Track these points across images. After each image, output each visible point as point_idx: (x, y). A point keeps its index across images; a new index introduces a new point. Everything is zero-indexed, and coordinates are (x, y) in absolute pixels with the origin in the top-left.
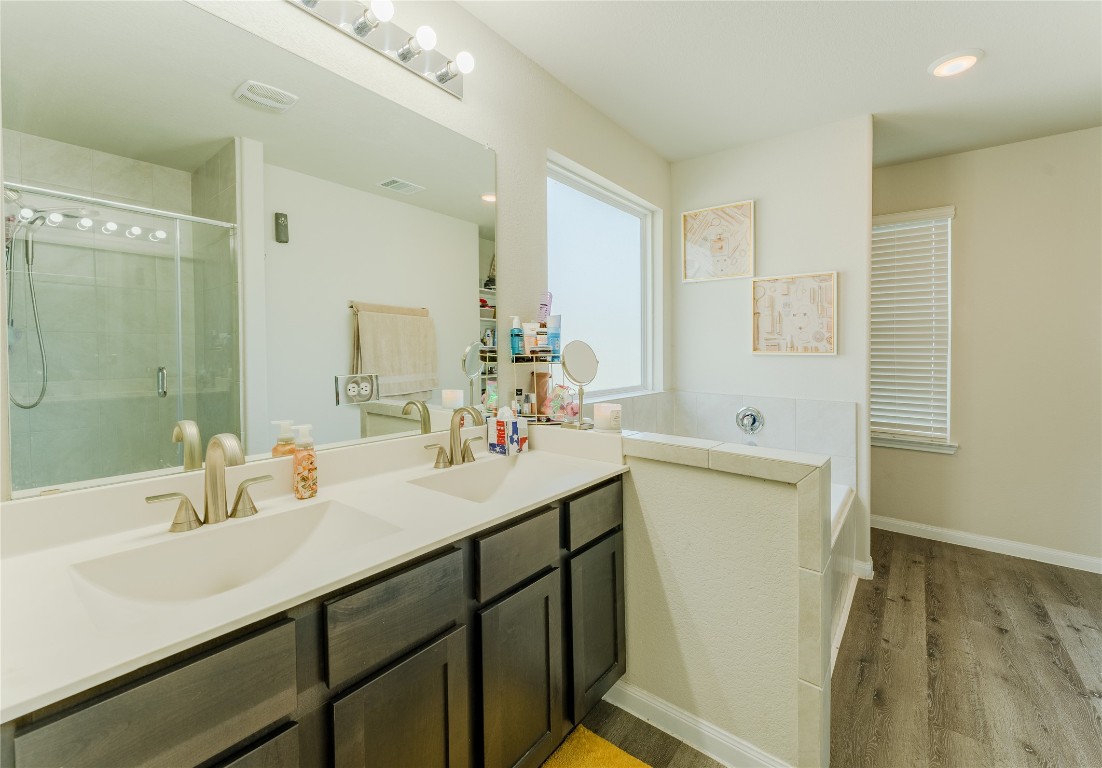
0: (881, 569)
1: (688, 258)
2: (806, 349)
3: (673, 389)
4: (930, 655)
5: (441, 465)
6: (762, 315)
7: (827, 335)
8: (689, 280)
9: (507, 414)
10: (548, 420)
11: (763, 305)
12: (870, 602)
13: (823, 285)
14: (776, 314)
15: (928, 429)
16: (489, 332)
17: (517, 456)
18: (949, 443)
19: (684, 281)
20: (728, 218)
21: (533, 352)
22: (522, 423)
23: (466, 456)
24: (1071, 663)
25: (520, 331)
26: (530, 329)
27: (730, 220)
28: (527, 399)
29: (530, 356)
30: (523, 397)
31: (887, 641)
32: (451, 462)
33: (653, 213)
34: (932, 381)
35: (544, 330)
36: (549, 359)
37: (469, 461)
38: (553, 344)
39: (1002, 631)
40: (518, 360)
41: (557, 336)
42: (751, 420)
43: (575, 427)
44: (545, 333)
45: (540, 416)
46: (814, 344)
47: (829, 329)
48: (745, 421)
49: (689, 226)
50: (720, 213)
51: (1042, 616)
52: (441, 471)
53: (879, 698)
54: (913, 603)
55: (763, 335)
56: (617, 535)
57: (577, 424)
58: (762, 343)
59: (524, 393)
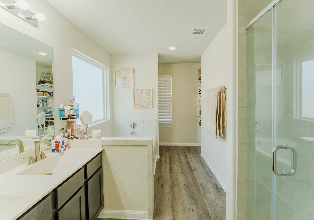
0: (161, 155)
1: (116, 82)
2: (146, 107)
3: (113, 119)
4: (170, 172)
5: (31, 163)
6: (136, 98)
7: (150, 103)
8: (116, 88)
9: (59, 138)
10: (75, 137)
11: (136, 95)
12: (159, 164)
13: (149, 91)
14: (139, 98)
15: (169, 122)
16: (40, 101)
17: (64, 152)
18: (172, 124)
19: (115, 88)
20: (127, 72)
21: (69, 116)
22: (65, 140)
23: (42, 156)
24: (190, 166)
25: (64, 109)
26: (67, 108)
27: (127, 73)
28: (66, 131)
29: (68, 117)
30: (65, 131)
31: (163, 172)
32: (36, 161)
33: (106, 68)
34: (169, 113)
35: (72, 108)
36: (75, 118)
37: (43, 159)
38: (77, 113)
39: (181, 162)
40: (63, 119)
41: (78, 110)
42: (133, 125)
43: (86, 139)
44: (73, 109)
45: (72, 136)
46: (147, 105)
47: (150, 102)
48: (132, 126)
49: (117, 73)
50: (125, 71)
51: (186, 157)
52: (31, 165)
53: (162, 186)
54: (167, 161)
55: (136, 103)
56: (101, 169)
57: (86, 137)
58: (136, 105)
59: (65, 130)
